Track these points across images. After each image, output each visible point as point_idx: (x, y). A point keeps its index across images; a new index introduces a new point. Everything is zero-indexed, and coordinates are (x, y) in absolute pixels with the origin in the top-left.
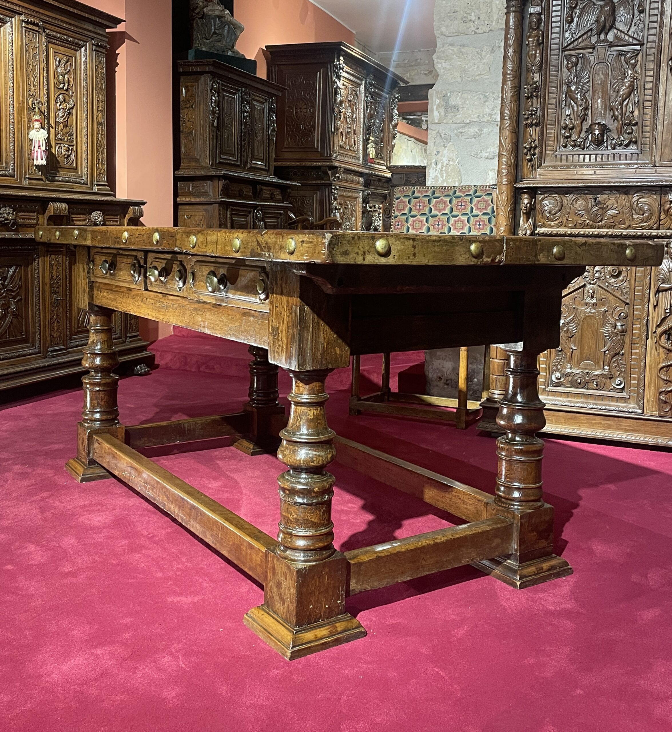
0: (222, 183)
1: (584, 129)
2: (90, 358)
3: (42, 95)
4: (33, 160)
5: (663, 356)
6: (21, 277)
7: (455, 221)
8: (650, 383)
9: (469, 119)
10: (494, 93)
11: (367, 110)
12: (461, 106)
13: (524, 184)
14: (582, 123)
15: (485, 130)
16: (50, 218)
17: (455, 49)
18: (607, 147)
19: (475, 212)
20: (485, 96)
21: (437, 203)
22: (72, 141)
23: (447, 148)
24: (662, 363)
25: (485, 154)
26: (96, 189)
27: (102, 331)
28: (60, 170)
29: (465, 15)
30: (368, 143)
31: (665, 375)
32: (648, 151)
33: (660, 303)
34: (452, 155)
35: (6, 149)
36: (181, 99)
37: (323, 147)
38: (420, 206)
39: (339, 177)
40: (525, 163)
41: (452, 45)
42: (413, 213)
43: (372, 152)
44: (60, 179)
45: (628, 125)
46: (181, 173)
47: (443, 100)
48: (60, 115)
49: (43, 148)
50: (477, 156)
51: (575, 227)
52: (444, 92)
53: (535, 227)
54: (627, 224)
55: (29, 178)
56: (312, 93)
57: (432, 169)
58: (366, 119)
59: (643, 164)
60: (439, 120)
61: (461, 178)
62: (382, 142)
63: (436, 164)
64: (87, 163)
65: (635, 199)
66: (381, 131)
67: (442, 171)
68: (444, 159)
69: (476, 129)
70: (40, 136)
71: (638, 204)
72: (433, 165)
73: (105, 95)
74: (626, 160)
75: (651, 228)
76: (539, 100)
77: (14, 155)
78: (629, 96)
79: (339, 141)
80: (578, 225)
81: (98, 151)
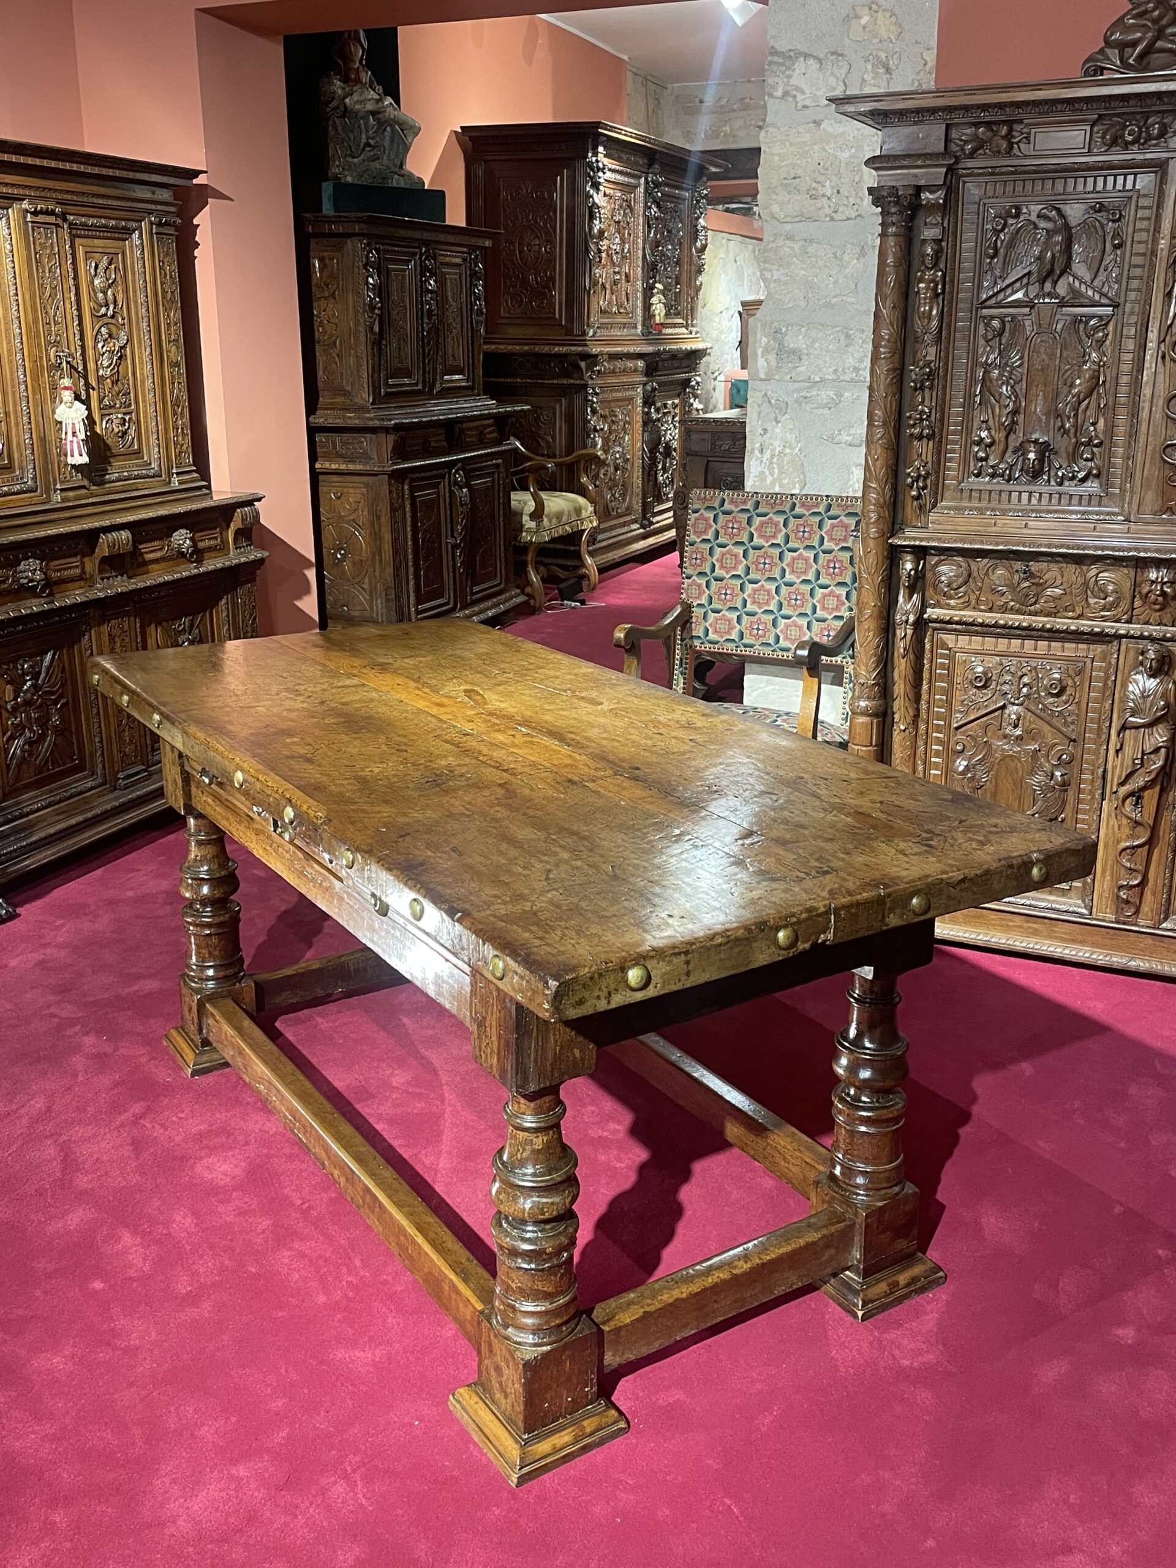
0: (391, 438)
1: (1010, 449)
2: (192, 885)
3: (71, 337)
4: (66, 455)
5: (1127, 831)
6: (64, 667)
7: (793, 559)
8: (1104, 871)
9: (820, 375)
10: (863, 331)
11: (649, 232)
12: (805, 351)
13: (905, 539)
14: (1007, 437)
15: (846, 394)
16: (104, 560)
17: (796, 247)
18: (1049, 481)
19: (827, 545)
20: (848, 336)
21: (762, 524)
22: (130, 405)
23: (780, 425)
24: (1126, 841)
25: (845, 438)
26: (175, 482)
27: (209, 842)
28: (112, 460)
29: (814, 185)
30: (652, 295)
31: (1128, 860)
32: (1117, 491)
33: (1126, 748)
34: (788, 436)
35: (18, 444)
36: (314, 282)
37: (570, 319)
38: (733, 528)
39: (599, 371)
40: (909, 501)
41: (790, 238)
42: (720, 540)
43: (659, 309)
44: (114, 477)
45: (1088, 444)
46: (319, 420)
47: (774, 339)
48: (106, 363)
49: (82, 436)
50: (832, 440)
51: (991, 610)
52: (776, 324)
53: (924, 606)
54: (1078, 611)
55: (61, 490)
56: (549, 216)
57: (754, 459)
58: (648, 251)
59: (1108, 514)
60: (766, 374)
61: (805, 476)
62: (677, 283)
63: (762, 451)
64: (158, 439)
65: (1093, 572)
66: (677, 263)
67: (771, 463)
68: (776, 443)
69: (831, 394)
70: (74, 415)
71: (1096, 581)
72: (757, 453)
73: (179, 311)
74: (1080, 505)
75: (1118, 621)
76: (934, 394)
77: (33, 453)
78: (1089, 394)
79: (600, 301)
80: (995, 607)
81: (175, 414)
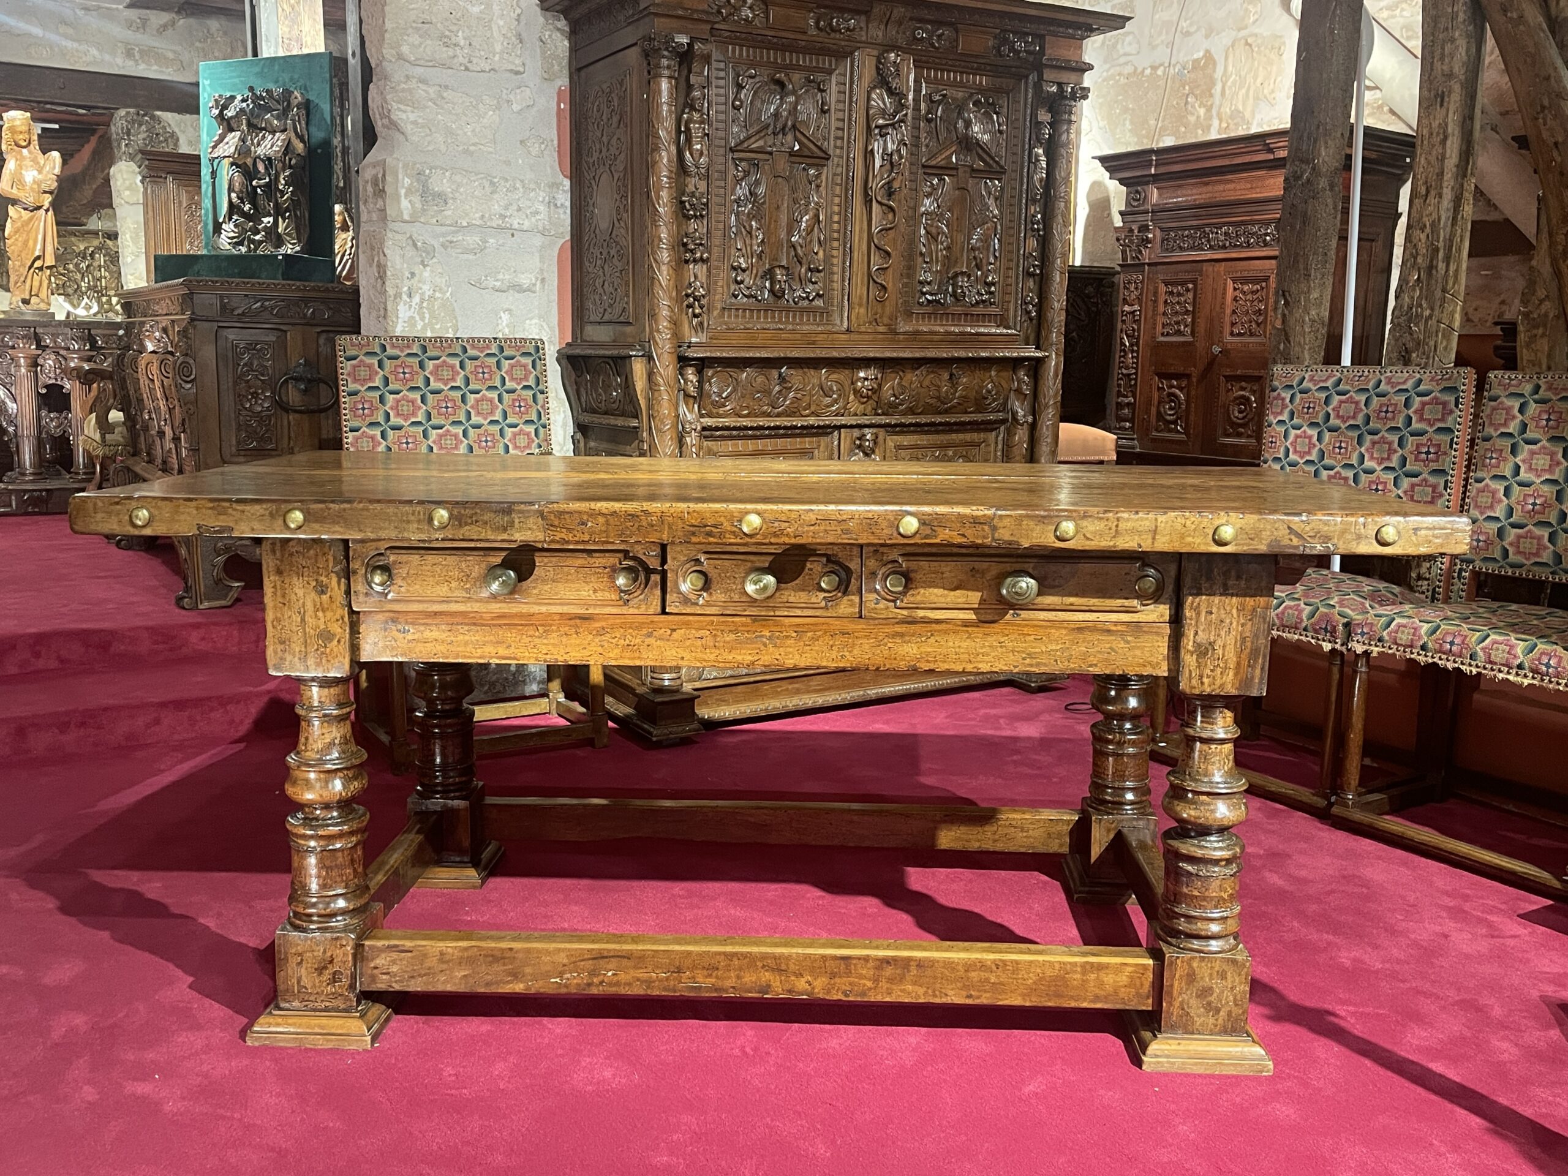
1: (760, 273)
7: (477, 401)
9: (467, 219)
10: (507, 180)
12: (451, 195)
13: (693, 352)
14: (758, 262)
15: (492, 241)
17: (431, 90)
19: (509, 385)
20: (492, 183)
21: (436, 367)
23: (428, 269)
25: (492, 283)
29: (447, 33)
32: (836, 308)
34: (439, 280)
38: (403, 373)
41: (422, 81)
42: (392, 387)
47: (418, 180)
50: (477, 285)
51: (749, 415)
52: (418, 166)
54: (812, 409)
57: (402, 304)
60: (411, 216)
63: (410, 296)
65: (824, 375)
67: (421, 308)
68: (425, 287)
69: (477, 239)
71: (826, 382)
72: (405, 297)
75: (837, 415)
80: (753, 412)
